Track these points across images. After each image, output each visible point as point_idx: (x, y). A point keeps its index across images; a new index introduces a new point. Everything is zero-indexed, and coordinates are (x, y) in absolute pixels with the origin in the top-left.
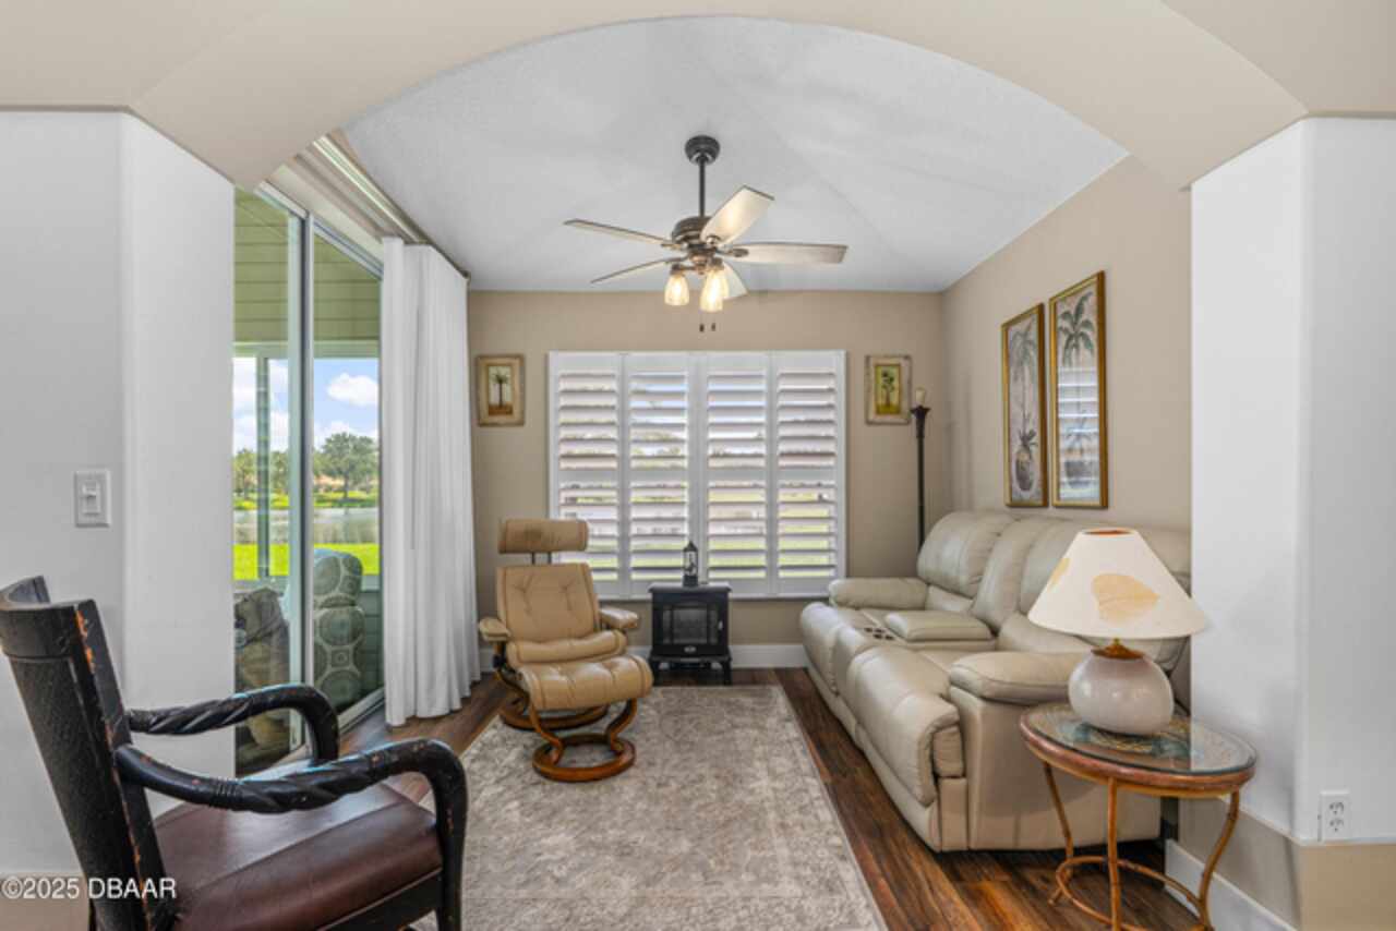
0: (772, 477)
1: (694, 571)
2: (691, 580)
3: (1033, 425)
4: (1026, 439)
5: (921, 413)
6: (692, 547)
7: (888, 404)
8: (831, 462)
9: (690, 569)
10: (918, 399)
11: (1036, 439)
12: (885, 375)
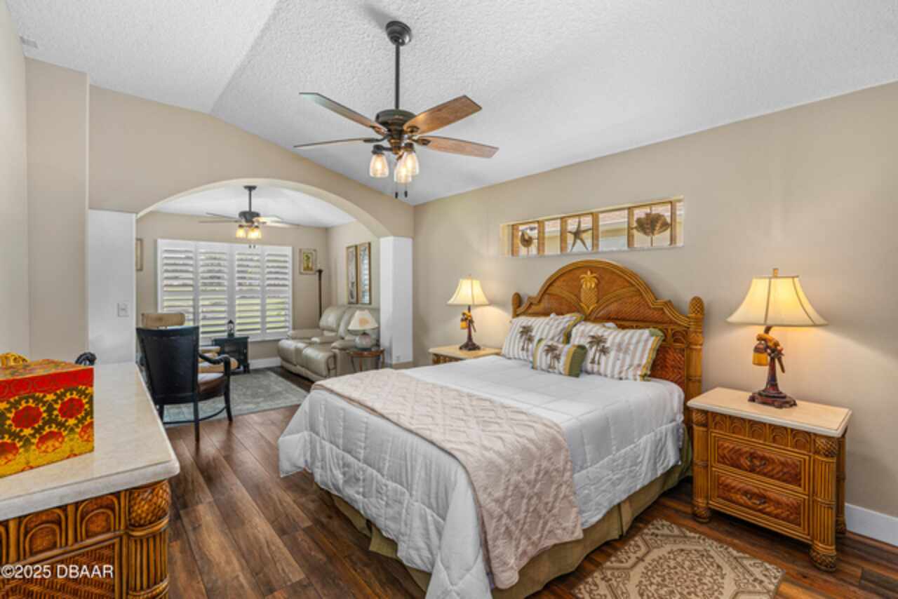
0: (263, 295)
1: (232, 331)
2: (231, 335)
3: (354, 280)
4: (353, 283)
5: (320, 272)
6: (231, 322)
7: (308, 267)
8: (286, 288)
9: (231, 330)
10: (319, 267)
11: (355, 284)
12: (307, 256)
